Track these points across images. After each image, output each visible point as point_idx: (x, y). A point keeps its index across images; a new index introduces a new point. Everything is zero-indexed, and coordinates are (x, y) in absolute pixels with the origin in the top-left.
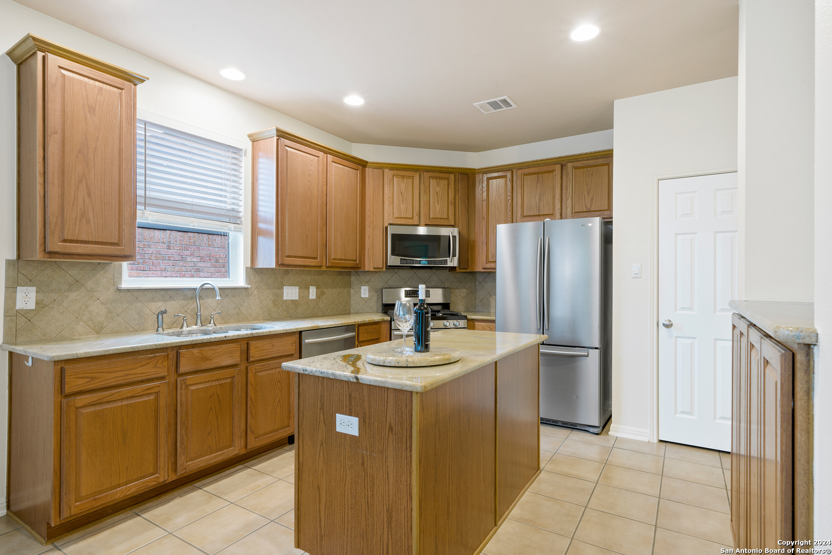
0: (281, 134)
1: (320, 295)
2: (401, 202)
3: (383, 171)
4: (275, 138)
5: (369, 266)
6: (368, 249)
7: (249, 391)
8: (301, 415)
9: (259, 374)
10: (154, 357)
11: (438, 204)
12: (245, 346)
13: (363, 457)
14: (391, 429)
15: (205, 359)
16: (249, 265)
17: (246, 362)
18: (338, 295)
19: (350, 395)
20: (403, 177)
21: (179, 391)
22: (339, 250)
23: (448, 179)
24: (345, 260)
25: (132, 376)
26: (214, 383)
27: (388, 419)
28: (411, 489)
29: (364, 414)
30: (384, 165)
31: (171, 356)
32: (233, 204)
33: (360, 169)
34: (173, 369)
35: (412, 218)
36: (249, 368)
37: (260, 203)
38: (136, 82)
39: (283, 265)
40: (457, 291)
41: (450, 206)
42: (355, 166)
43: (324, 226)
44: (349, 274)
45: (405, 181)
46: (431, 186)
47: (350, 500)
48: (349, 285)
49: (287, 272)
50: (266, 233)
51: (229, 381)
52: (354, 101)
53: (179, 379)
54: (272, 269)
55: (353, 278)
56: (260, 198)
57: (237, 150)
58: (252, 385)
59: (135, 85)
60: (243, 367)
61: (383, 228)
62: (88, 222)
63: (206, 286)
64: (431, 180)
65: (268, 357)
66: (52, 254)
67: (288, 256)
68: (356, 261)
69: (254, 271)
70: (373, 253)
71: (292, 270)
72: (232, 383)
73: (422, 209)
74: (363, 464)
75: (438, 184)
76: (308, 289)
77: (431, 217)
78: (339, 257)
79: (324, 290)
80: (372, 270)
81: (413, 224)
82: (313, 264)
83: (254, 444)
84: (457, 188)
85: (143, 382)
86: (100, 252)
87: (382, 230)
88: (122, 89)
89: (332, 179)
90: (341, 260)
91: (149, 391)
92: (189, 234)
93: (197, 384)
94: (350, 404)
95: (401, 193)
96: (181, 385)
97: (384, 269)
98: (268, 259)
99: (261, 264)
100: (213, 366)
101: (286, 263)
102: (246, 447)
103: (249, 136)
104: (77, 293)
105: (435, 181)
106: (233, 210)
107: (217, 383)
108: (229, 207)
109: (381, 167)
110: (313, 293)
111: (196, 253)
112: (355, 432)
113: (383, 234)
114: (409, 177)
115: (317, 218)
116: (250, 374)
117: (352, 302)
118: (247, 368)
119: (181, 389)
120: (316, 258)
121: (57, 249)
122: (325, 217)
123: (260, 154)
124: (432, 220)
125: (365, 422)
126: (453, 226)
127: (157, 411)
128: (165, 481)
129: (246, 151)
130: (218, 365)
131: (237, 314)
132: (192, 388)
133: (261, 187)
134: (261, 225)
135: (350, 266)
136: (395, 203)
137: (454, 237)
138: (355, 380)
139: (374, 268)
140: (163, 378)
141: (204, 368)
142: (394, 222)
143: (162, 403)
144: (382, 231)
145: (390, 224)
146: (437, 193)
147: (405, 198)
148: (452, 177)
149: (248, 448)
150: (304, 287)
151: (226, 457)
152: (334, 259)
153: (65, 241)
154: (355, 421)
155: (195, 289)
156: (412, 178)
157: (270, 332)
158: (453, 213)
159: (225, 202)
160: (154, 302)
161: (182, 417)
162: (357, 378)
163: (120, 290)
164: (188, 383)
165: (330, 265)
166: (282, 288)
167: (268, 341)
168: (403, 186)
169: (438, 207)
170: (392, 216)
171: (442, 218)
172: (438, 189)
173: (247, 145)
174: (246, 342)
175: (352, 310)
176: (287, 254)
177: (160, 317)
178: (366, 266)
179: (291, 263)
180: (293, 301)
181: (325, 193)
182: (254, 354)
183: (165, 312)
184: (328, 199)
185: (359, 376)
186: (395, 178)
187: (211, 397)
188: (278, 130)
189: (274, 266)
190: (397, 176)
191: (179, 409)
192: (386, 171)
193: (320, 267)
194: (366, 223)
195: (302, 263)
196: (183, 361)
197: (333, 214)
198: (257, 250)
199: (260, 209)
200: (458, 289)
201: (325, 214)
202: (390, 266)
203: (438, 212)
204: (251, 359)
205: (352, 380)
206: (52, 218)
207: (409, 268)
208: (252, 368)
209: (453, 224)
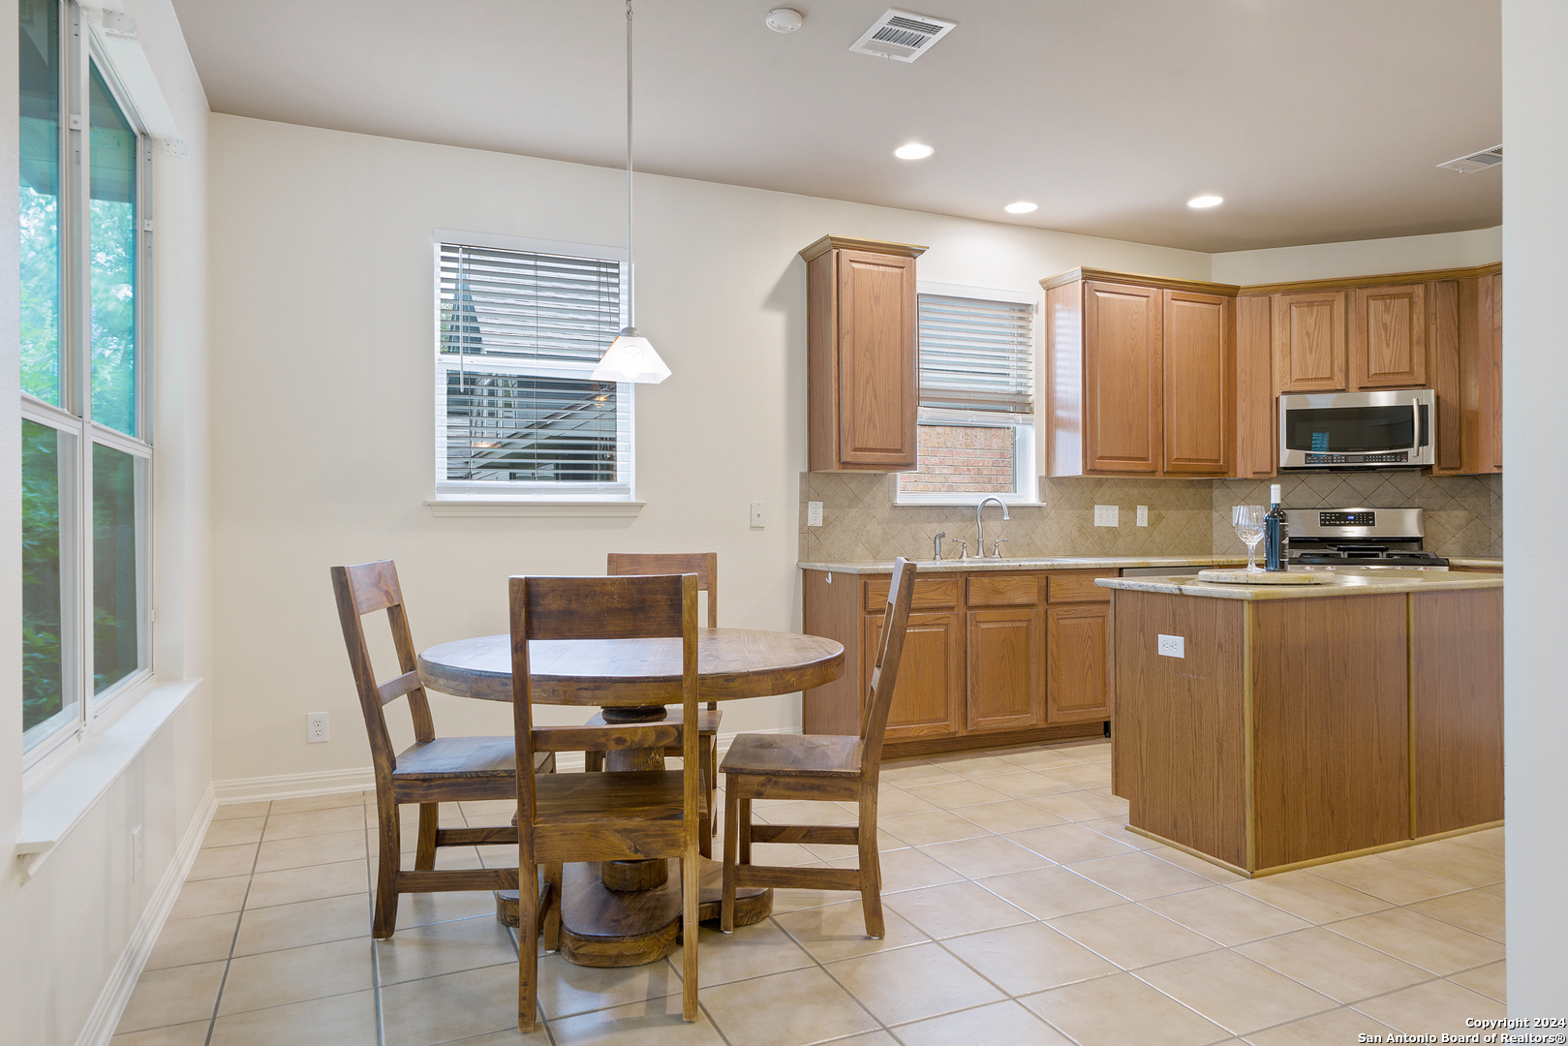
0: (1089, 275)
1: (1154, 521)
2: (1308, 351)
3: (1270, 298)
4: (1080, 282)
5: (1243, 469)
6: (1243, 440)
7: (1049, 643)
8: (1118, 640)
9: (1061, 621)
10: (944, 582)
11: (1388, 346)
12: (1044, 581)
13: (1189, 682)
14: (1220, 646)
15: (997, 592)
16: (1044, 474)
17: (1045, 603)
18: (1188, 522)
19: (1174, 612)
20: (1310, 304)
21: (969, 628)
22: (1183, 445)
23: (1410, 296)
24: (1198, 460)
25: (924, 601)
26: (1006, 625)
27: (1217, 635)
28: (1243, 713)
29: (1191, 632)
30: (1271, 288)
31: (959, 583)
32: (1020, 384)
33: (1225, 302)
34: (962, 599)
35: (1330, 378)
36: (1049, 612)
37: (1059, 380)
38: (916, 254)
39: (1093, 471)
40: (1443, 513)
41: (1415, 348)
42: (1215, 298)
43: (1158, 406)
44: (1209, 484)
45: (1315, 312)
46: (1372, 313)
47: (1175, 732)
48: (1209, 505)
49: (1100, 483)
50: (1067, 425)
51: (1024, 624)
52: (1206, 202)
53: (969, 613)
54: (1077, 479)
55: (1216, 493)
56: (1059, 372)
57: (1024, 308)
58: (1053, 636)
59: (915, 258)
60: (1041, 609)
61: (1271, 400)
62: (875, 427)
63: (989, 503)
64: (1372, 302)
65: (1075, 600)
66: (845, 464)
67: (1101, 458)
68: (1218, 461)
69: (1051, 482)
70: (1252, 446)
71: (1107, 479)
72: (1028, 628)
73: (1352, 360)
74: (1189, 690)
75: (1387, 309)
76: (1135, 510)
77: (1372, 372)
78: (1186, 455)
79: (1163, 512)
80: (1250, 476)
81: (1333, 388)
82: (1140, 469)
83: (1057, 717)
84: (1432, 311)
85: (932, 609)
86: (885, 461)
87: (1269, 404)
88: (903, 268)
89: (1173, 327)
90: (1190, 460)
91: (939, 622)
92: (937, 428)
93: (988, 624)
94: (1174, 622)
95: (1308, 334)
96: (971, 621)
97: (1275, 474)
98: (1071, 462)
99: (1061, 471)
100: (1005, 602)
101: (1098, 467)
102: (1046, 720)
103: (1042, 283)
104: (856, 510)
105: (1380, 303)
106: (1019, 393)
107: (1010, 625)
108: (1013, 390)
109: (1266, 292)
110: (1142, 516)
111: (948, 461)
112: (1181, 654)
113: (1271, 411)
114: (1322, 303)
115: (1148, 395)
116: (1050, 619)
117: (1215, 535)
118: (1046, 612)
119: (971, 625)
120: (1145, 459)
121: (849, 460)
122: (1160, 391)
123: (1058, 306)
124: (1374, 378)
125: (1191, 641)
126: (1423, 386)
127: (946, 646)
128: (955, 733)
129: (1037, 306)
130: (1011, 602)
131: (1028, 544)
132: (983, 626)
133: (1059, 355)
134: (1060, 413)
135: (1207, 470)
136: (1295, 354)
137: (1423, 409)
138: (1178, 592)
139: (1254, 473)
140: (951, 608)
141: (995, 603)
142: (1292, 389)
143: (952, 638)
144: (1269, 407)
145: (1284, 393)
146: (1385, 326)
147: (1315, 342)
148: (1419, 290)
149: (1049, 721)
150: (1128, 507)
151: (1022, 725)
152: (1176, 459)
153: (856, 450)
154: (1180, 640)
155: (974, 507)
156: (1331, 303)
157: (1077, 565)
158: (1424, 361)
159: (1007, 383)
160: (929, 522)
161: (972, 659)
162: (1180, 590)
163: (895, 507)
164: (978, 619)
165: (1171, 470)
166: (1093, 508)
167: (1073, 578)
168: (1311, 321)
169: (1387, 353)
170: (1288, 377)
171: (1398, 373)
172: (1387, 318)
173: (1037, 297)
174: (1047, 575)
175: (1214, 548)
176: (1099, 455)
177: (938, 541)
178: (1238, 470)
179: (1106, 468)
180: (1110, 529)
181: (1160, 353)
182: (1056, 594)
183: (943, 535)
184: (1165, 361)
185: (1182, 587)
186: (1293, 308)
187: (1003, 641)
188: (1083, 271)
189: (1078, 471)
190: (1299, 304)
191: (969, 649)
192: (1276, 297)
193: (1153, 472)
194: (1238, 394)
195: (1123, 468)
196: (972, 591)
197: (1175, 385)
198: (1054, 449)
199: (1059, 388)
200: (1446, 510)
201: (1160, 387)
202: (1285, 468)
203: (1387, 362)
204: (1052, 600)
205: (1174, 592)
206: (846, 426)
207: (1327, 470)
208: (1053, 612)
209: (1423, 382)
